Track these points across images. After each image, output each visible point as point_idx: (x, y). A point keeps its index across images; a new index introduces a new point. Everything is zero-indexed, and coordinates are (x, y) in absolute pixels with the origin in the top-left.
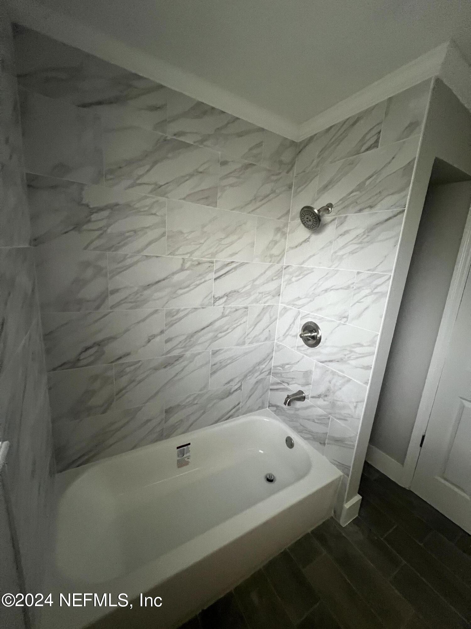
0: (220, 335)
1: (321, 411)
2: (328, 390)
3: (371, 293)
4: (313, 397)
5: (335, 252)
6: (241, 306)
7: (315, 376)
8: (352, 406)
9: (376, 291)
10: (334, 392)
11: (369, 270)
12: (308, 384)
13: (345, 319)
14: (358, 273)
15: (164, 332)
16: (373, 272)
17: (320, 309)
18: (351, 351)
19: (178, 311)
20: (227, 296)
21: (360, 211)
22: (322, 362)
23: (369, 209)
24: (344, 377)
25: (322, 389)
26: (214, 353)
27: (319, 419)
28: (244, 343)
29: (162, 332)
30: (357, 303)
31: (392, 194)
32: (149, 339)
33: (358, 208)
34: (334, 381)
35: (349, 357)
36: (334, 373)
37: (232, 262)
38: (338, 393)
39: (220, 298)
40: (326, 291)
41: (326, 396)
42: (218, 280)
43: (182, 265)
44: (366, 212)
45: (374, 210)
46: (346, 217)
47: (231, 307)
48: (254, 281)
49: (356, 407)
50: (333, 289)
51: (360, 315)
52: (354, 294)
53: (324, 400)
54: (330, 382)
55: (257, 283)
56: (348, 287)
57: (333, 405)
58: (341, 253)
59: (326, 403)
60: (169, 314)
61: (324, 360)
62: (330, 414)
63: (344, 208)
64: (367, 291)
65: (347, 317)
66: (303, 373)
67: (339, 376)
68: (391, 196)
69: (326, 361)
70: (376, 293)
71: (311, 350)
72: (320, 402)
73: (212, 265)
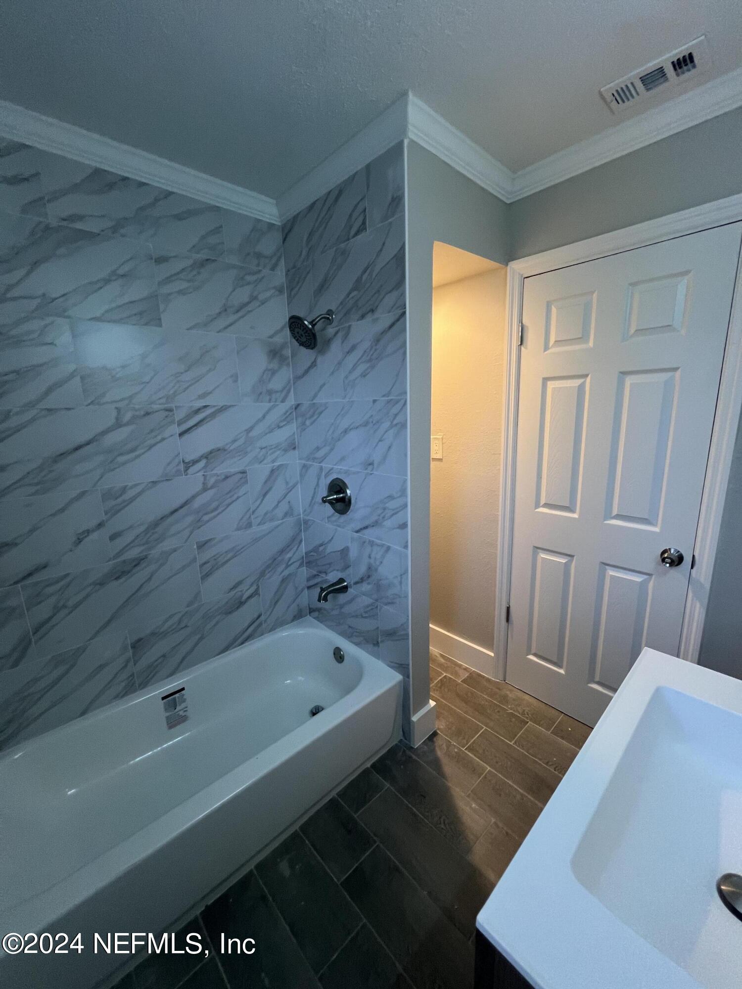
0: (206, 518)
1: (367, 600)
2: (369, 568)
3: (391, 427)
4: (356, 583)
5: (346, 377)
6: (233, 470)
7: (353, 553)
8: (396, 582)
9: (395, 422)
10: (376, 570)
11: (384, 396)
12: (347, 567)
13: (370, 467)
14: (374, 401)
15: (104, 525)
16: (389, 398)
17: (343, 459)
18: (385, 509)
19: (124, 490)
20: (206, 458)
21: (363, 317)
22: (357, 532)
23: (370, 314)
24: (382, 545)
25: (362, 570)
26: (201, 546)
27: (366, 612)
28: (249, 525)
29: (100, 525)
30: (380, 443)
31: (390, 292)
32: (79, 539)
33: (360, 313)
34: (373, 556)
35: (384, 517)
36: (372, 544)
37: (205, 407)
38: (380, 569)
39: (195, 462)
40: (346, 431)
41: (369, 577)
42: (186, 436)
43: (117, 419)
44: (369, 318)
45: (376, 315)
46: (350, 327)
47: (217, 473)
48: (249, 430)
49: (401, 583)
50: (352, 429)
51: (385, 458)
52: (375, 432)
53: (369, 584)
54: (370, 557)
55: (253, 433)
56: (366, 424)
57: (378, 587)
58: (352, 377)
59: (369, 587)
60: (108, 495)
61: (358, 528)
62: (377, 600)
63: (345, 315)
64: (387, 424)
65: (371, 464)
66: (339, 553)
67: (378, 545)
68: (389, 295)
69: (361, 529)
70: (396, 425)
71: (344, 518)
72: (365, 587)
73: (171, 414)
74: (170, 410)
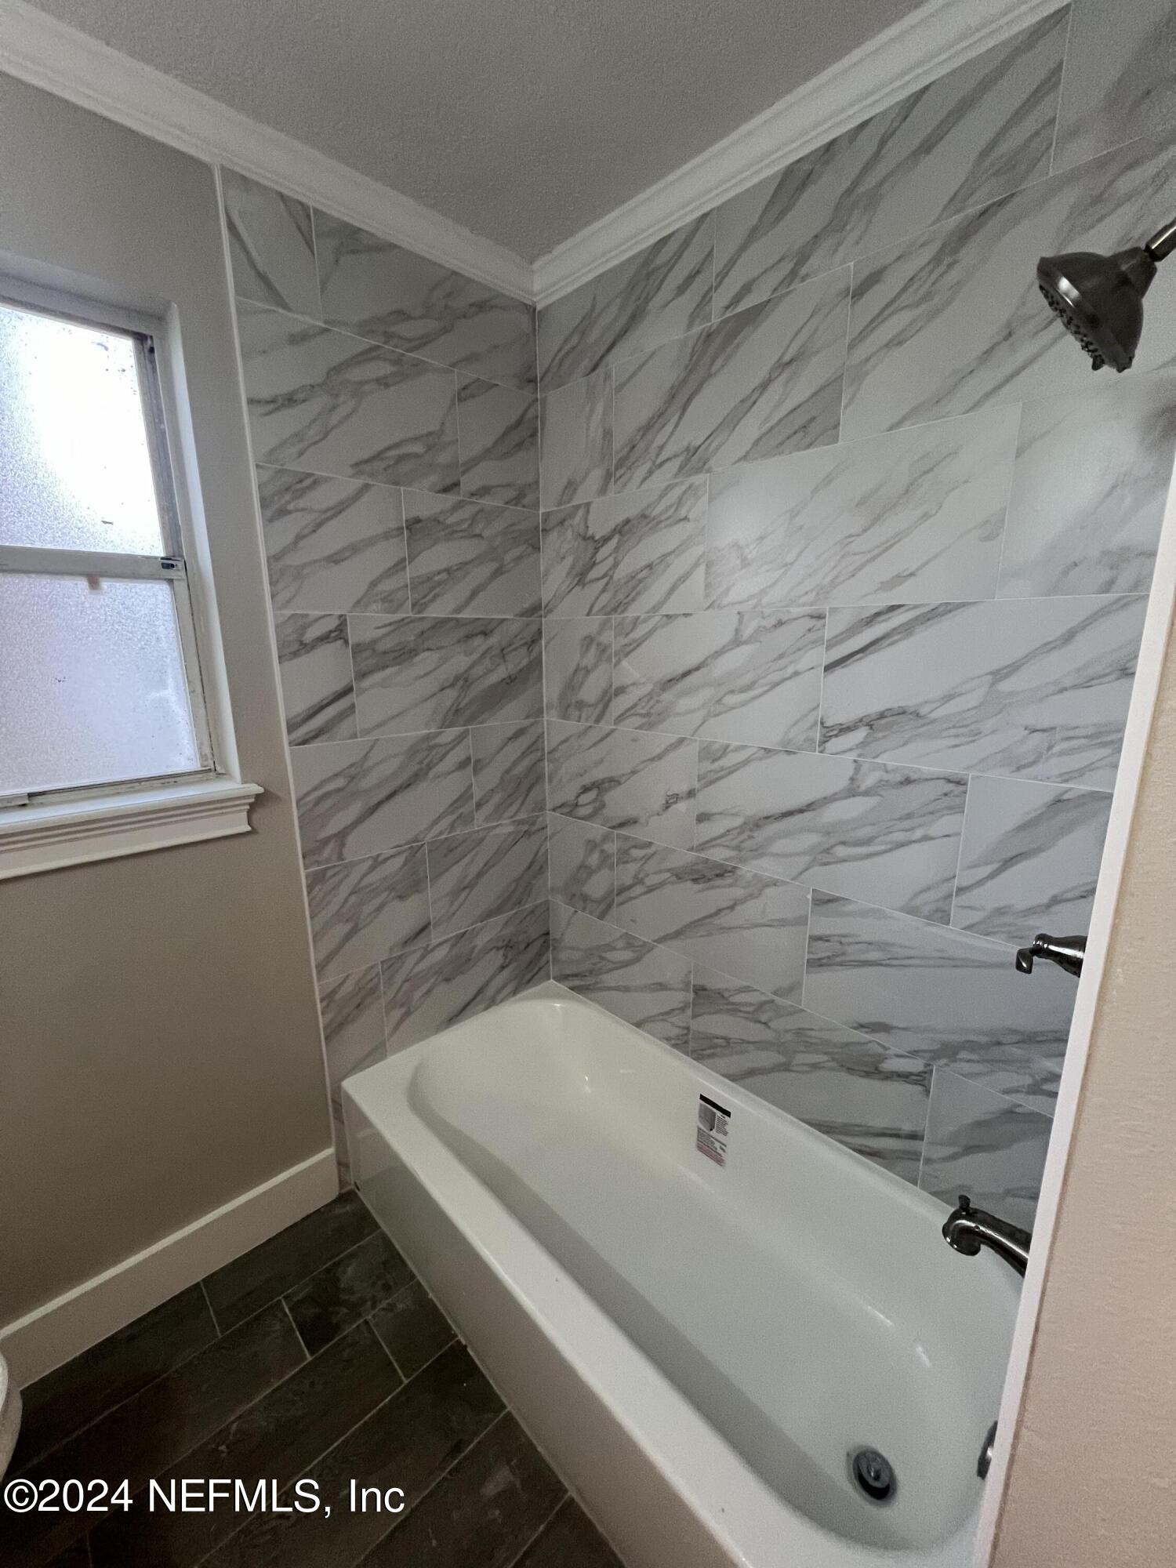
0: (842, 852)
15: (695, 795)
20: (870, 725)
29: (691, 794)
32: (667, 802)
37: (893, 608)
39: (844, 729)
43: (737, 631)
55: (1015, 683)
60: (710, 754)
73: (819, 623)
74: (820, 617)
